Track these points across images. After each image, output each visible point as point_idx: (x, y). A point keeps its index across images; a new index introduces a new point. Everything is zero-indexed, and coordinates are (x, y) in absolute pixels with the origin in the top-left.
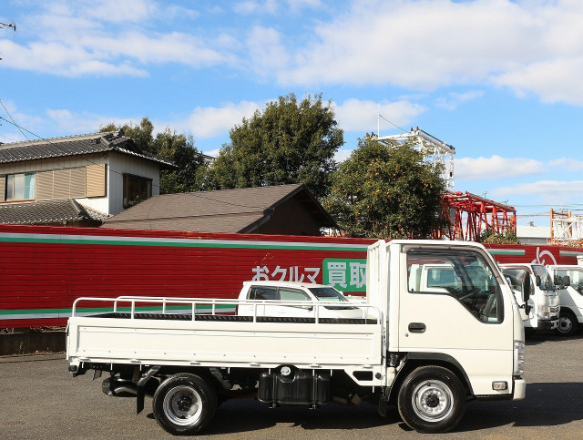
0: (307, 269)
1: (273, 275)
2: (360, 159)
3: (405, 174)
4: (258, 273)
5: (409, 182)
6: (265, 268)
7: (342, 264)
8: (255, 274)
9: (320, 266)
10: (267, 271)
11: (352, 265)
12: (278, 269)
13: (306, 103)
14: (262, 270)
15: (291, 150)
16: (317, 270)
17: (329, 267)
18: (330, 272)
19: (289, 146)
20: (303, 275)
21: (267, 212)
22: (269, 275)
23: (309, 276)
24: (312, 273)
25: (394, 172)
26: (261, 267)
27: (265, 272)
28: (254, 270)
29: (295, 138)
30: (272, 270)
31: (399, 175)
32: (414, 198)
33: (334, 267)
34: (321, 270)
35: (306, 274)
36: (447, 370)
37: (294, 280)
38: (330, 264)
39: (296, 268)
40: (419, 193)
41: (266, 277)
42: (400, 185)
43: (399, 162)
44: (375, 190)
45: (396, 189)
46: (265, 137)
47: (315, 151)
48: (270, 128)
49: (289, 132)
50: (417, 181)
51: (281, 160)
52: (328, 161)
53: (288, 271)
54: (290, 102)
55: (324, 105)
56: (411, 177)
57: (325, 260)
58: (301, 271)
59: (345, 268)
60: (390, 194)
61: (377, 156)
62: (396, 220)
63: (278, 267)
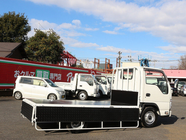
0: (31, 73)
1: (21, 74)
2: (38, 37)
3: (54, 44)
4: (16, 73)
5: (55, 46)
6: (19, 71)
7: (41, 71)
8: (15, 73)
9: (35, 71)
10: (19, 72)
11: (44, 72)
12: (22, 72)
13: (18, 15)
14: (17, 72)
15: (14, 31)
16: (34, 73)
17: (38, 72)
18: (38, 74)
19: (13, 29)
20: (30, 75)
21: (12, 51)
22: (20, 74)
23: (31, 75)
24: (32, 74)
25: (50, 42)
26: (17, 71)
27: (18, 73)
28: (15, 72)
29: (15, 27)
30: (21, 72)
31: (52, 44)
32: (56, 52)
34: (35, 73)
35: (31, 74)
36: (153, 108)
38: (38, 71)
40: (57, 50)
41: (18, 74)
42: (52, 47)
43: (52, 39)
44: (43, 48)
45: (50, 48)
46: (4, 25)
47: (22, 32)
48: (6, 22)
49: (13, 24)
50: (57, 46)
51: (9, 33)
52: (25, 36)
53: (25, 73)
54: (13, 14)
55: (25, 17)
56: (56, 45)
57: (37, 70)
58: (29, 73)
59: (42, 73)
60: (48, 49)
61: (43, 37)
62: (49, 58)
63: (23, 71)
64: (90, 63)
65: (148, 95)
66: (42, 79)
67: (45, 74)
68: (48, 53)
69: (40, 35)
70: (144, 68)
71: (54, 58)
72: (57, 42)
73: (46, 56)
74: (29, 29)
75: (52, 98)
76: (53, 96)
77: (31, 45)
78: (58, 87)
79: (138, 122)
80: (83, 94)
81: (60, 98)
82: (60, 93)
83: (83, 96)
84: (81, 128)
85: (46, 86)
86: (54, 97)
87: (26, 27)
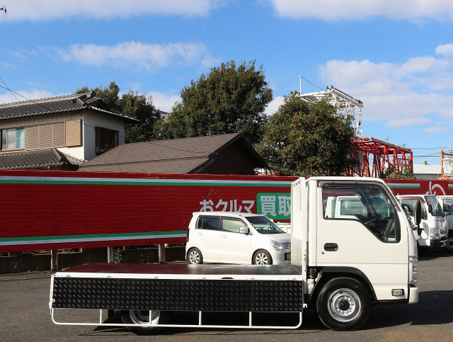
0: (244, 202)
1: (217, 207)
2: (286, 112)
3: (322, 124)
4: (205, 205)
5: (326, 130)
6: (210, 201)
7: (272, 197)
8: (202, 206)
9: (254, 198)
10: (212, 204)
11: (280, 198)
12: (221, 202)
13: (242, 68)
14: (208, 203)
15: (230, 107)
16: (252, 202)
17: (262, 200)
18: (263, 204)
19: (229, 102)
20: (241, 207)
21: (211, 156)
22: (214, 207)
23: (246, 208)
24: (248, 205)
25: (314, 122)
26: (207, 200)
27: (210, 205)
28: (201, 203)
29: (233, 97)
30: (216, 203)
31: (317, 125)
32: (330, 143)
33: (266, 200)
34: (255, 203)
35: (244, 205)
36: (355, 280)
37: (233, 211)
38: (262, 197)
39: (235, 201)
40: (334, 139)
41: (211, 208)
42: (319, 133)
43: (317, 114)
44: (298, 137)
45: (316, 136)
46: (209, 96)
47: (250, 106)
48: (214, 88)
49: (229, 92)
50: (332, 129)
51: (222, 113)
52: (260, 115)
53: (229, 203)
54: (230, 67)
55: (256, 70)
56: (327, 126)
57: (258, 194)
58: (239, 203)
59: (274, 200)
60: (310, 140)
61: (299, 109)
62: (315, 161)
63: (221, 200)
65: (331, 247)
66: (240, 217)
67: (284, 202)
68: (313, 149)
69: (292, 108)
70: (318, 181)
71: (329, 160)
72: (333, 120)
73: (309, 155)
74: (268, 98)
75: (262, 259)
76: (264, 256)
77: (271, 135)
79: (301, 313)
81: (280, 259)
82: (281, 248)
85: (248, 233)
86: (266, 258)
87: (262, 91)
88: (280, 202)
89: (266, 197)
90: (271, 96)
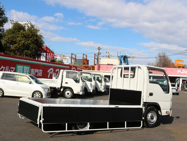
0: (11, 68)
1: (1, 69)
2: (16, 29)
3: (33, 37)
5: (34, 40)
9: (15, 67)
11: (25, 67)
16: (14, 68)
17: (18, 68)
18: (18, 69)
20: (10, 70)
23: (12, 70)
24: (13, 69)
25: (30, 35)
30: (0, 67)
31: (31, 37)
32: (35, 46)
33: (19, 68)
34: (15, 69)
35: (11, 69)
37: (7, 71)
38: (18, 66)
39: (8, 67)
40: (37, 44)
42: (31, 40)
43: (31, 32)
45: (29, 42)
52: (1, 28)
53: (5, 68)
56: (35, 38)
58: (9, 68)
59: (22, 68)
60: (27, 43)
61: (22, 29)
62: (27, 52)
63: (2, 66)
64: (66, 58)
65: (151, 94)
66: (26, 75)
67: (26, 69)
68: (27, 47)
69: (18, 28)
70: (148, 67)
71: (33, 53)
72: (37, 36)
73: (25, 50)
74: (5, 20)
75: (37, 95)
76: (39, 94)
77: (9, 38)
78: (42, 84)
80: (68, 92)
81: (46, 95)
82: (46, 90)
83: (68, 94)
84: (87, 128)
85: (31, 83)
86: (40, 95)
87: (2, 18)
88: (25, 69)
89: (20, 66)
90: (7, 20)
